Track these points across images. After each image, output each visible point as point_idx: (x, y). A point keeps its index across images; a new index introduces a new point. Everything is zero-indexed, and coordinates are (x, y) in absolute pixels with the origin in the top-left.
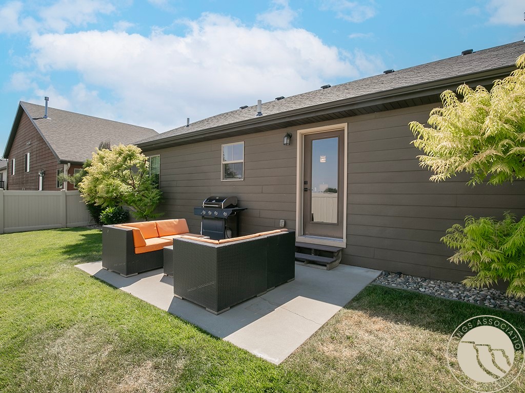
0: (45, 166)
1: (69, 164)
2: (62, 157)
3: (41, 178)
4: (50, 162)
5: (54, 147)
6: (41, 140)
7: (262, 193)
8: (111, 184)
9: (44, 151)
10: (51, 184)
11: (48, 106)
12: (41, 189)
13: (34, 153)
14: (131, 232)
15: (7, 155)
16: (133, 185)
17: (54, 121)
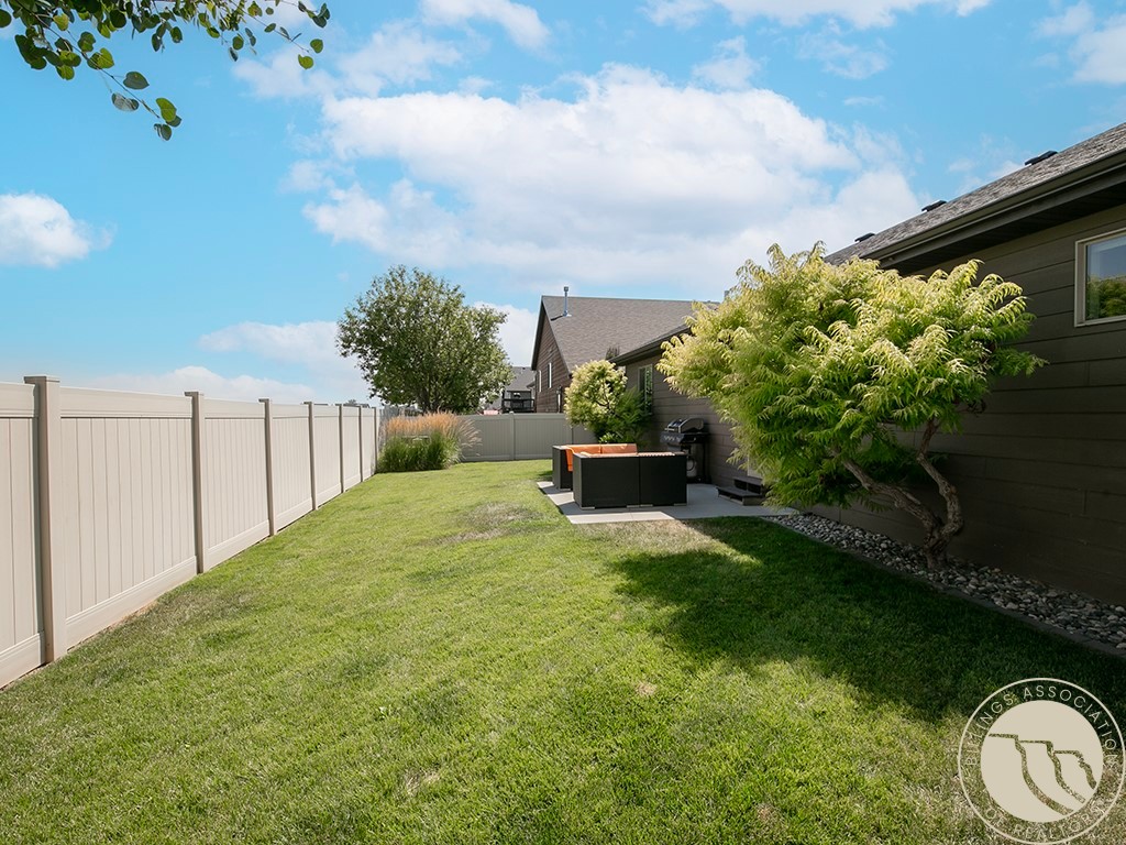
0: (562, 380)
2: (570, 372)
3: (559, 396)
4: (564, 375)
5: (565, 357)
6: (557, 346)
9: (559, 363)
11: (568, 296)
12: (559, 410)
13: (554, 363)
14: (565, 451)
15: (534, 367)
16: (608, 406)
17: (574, 319)
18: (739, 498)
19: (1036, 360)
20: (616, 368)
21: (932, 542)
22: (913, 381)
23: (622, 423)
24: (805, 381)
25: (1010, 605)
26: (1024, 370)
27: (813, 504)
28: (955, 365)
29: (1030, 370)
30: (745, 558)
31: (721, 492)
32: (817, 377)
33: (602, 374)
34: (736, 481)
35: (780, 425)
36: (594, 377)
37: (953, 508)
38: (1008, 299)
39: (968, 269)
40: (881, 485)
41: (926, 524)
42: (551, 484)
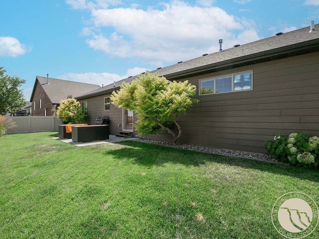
0: (47, 105)
1: (56, 105)
2: (53, 102)
3: (46, 111)
4: (49, 104)
5: (50, 97)
6: (45, 94)
7: (115, 115)
8: (66, 113)
9: (46, 99)
10: (49, 113)
11: (48, 77)
12: (46, 116)
13: (43, 100)
14: (65, 126)
15: (31, 101)
16: (74, 113)
17: (51, 85)
18: (123, 137)
19: (198, 100)
20: (77, 101)
21: (175, 140)
22: (181, 103)
23: (79, 118)
24: (157, 103)
25: (192, 149)
26: (196, 102)
27: (149, 134)
28: (188, 100)
29: (197, 102)
30: (137, 148)
31: (117, 136)
32: (160, 102)
33: (73, 103)
34: (120, 133)
35: (150, 113)
36: (70, 103)
37: (180, 132)
38: (193, 89)
39: (186, 82)
40: (166, 128)
41: (174, 136)
42: (58, 138)
